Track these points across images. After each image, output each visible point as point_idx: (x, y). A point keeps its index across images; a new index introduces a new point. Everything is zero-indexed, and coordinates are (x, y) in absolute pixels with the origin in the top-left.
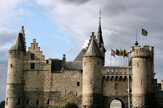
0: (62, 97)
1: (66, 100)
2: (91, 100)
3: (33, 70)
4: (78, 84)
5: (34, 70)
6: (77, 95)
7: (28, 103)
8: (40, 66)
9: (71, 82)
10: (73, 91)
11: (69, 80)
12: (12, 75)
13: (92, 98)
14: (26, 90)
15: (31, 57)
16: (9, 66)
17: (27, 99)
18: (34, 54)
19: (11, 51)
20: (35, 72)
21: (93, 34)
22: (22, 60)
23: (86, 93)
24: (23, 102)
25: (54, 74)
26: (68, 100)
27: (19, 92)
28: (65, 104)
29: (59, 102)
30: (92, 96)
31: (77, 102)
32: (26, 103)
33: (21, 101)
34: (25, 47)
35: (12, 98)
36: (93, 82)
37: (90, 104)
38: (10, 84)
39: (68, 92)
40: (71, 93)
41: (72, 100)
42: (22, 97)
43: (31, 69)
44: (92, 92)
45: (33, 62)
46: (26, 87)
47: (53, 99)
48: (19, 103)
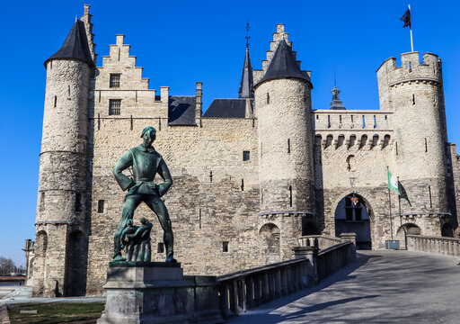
0: (202, 192)
1: (212, 200)
2: (291, 198)
3: (116, 116)
4: (246, 155)
5: (119, 117)
6: (242, 186)
7: (101, 210)
8: (135, 105)
9: (226, 152)
10: (232, 174)
11: (221, 145)
12: (56, 126)
13: (294, 192)
14: (95, 172)
15: (111, 82)
16: (49, 102)
17: (100, 197)
18: (118, 75)
19: (54, 62)
20: (122, 122)
21: (281, 29)
22: (85, 89)
23: (274, 179)
24: (89, 206)
25: (178, 128)
26: (219, 201)
27: (77, 176)
28: (211, 210)
29: (193, 205)
30: (294, 186)
31: (244, 207)
32: (96, 208)
33: (82, 202)
34: (93, 56)
35: (57, 192)
36: (293, 146)
37: (289, 208)
38: (52, 153)
39: (217, 179)
40: (228, 181)
41: (230, 201)
42: (85, 192)
43: (110, 114)
44: (293, 176)
45: (116, 95)
46: (96, 164)
47: (176, 199)
48: (77, 208)
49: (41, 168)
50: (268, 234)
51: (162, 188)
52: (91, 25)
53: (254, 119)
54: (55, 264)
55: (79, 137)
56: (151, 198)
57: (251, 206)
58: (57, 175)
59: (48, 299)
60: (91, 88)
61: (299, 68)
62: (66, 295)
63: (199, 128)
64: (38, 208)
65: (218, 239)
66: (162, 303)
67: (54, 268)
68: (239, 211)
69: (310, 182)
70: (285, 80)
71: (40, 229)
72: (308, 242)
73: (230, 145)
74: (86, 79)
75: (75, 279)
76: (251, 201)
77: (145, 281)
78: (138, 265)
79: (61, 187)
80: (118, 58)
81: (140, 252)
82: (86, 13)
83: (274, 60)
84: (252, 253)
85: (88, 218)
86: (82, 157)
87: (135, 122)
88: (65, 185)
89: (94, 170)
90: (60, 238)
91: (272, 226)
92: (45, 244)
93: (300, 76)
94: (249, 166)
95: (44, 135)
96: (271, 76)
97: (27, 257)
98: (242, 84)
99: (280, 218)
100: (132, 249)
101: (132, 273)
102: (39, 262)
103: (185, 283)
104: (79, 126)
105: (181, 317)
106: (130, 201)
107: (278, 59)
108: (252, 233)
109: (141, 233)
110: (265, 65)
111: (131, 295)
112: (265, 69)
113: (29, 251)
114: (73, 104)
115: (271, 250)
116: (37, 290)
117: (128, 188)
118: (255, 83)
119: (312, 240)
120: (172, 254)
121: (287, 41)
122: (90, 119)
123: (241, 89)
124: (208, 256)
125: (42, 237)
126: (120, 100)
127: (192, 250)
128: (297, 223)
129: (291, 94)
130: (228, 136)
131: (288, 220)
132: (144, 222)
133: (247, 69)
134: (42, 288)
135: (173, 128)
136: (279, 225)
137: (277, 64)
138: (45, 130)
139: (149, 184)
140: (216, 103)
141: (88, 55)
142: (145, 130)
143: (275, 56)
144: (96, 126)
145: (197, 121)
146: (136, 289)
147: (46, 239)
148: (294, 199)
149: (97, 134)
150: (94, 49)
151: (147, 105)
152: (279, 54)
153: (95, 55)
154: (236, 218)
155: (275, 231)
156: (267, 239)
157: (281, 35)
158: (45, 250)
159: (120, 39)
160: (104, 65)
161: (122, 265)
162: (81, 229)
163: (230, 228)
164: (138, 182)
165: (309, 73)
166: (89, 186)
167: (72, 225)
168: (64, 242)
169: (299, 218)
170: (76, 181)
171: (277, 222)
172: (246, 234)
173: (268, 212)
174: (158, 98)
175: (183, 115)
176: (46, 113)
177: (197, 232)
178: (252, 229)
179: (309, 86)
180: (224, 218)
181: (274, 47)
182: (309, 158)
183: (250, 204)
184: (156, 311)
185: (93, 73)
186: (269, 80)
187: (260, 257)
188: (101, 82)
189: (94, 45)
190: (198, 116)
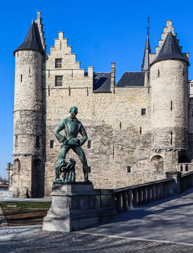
0: (114, 135)
1: (121, 140)
2: (171, 139)
4: (143, 112)
5: (61, 87)
6: (141, 132)
7: (52, 147)
8: (72, 79)
9: (130, 110)
10: (134, 124)
11: (127, 105)
12: (23, 94)
13: (174, 136)
14: (48, 123)
15: (56, 64)
16: (17, 79)
17: (51, 139)
18: (61, 59)
19: (19, 52)
20: (63, 91)
21: (169, 24)
22: (40, 70)
23: (160, 127)
24: (44, 144)
25: (99, 94)
26: (125, 141)
27: (37, 125)
28: (120, 147)
29: (109, 144)
30: (174, 132)
31: (142, 145)
32: (49, 145)
33: (40, 141)
34: (44, 47)
35: (25, 136)
36: (174, 105)
37: (170, 146)
38: (21, 111)
39: (124, 127)
40: (131, 128)
41: (132, 141)
42: (42, 135)
43: (56, 85)
44: (173, 125)
45: (59, 73)
46: (48, 118)
47: (98, 140)
48: (37, 145)
49: (15, 120)
50: (156, 162)
51: (81, 141)
52: (42, 26)
53: (149, 87)
54: (25, 179)
55: (37, 101)
56: (76, 147)
57: (146, 144)
58: (24, 125)
59: (22, 199)
60: (43, 69)
61: (181, 52)
62: (33, 197)
63: (113, 94)
64: (14, 145)
65: (124, 165)
66: (82, 203)
67: (25, 181)
68: (138, 147)
69: (184, 129)
70: (170, 61)
71: (16, 158)
72: (182, 167)
73: (133, 105)
74: (40, 63)
75: (38, 188)
76: (146, 142)
77: (72, 192)
78: (68, 183)
79: (27, 133)
80: (60, 48)
81: (69, 177)
82: (39, 17)
83: (163, 47)
84: (146, 173)
85: (44, 151)
86: (39, 113)
87: (72, 90)
88: (29, 131)
89: (47, 122)
90: (27, 164)
91: (159, 157)
92: (19, 167)
93: (181, 57)
94: (145, 118)
95: (15, 100)
96: (162, 58)
97: (9, 174)
98: (144, 61)
99: (164, 152)
100: (65, 175)
101: (65, 188)
102: (16, 178)
103: (95, 193)
104: (37, 94)
105: (92, 211)
106: (63, 149)
107: (166, 46)
108: (146, 161)
109: (70, 166)
110: (158, 50)
111: (65, 199)
112: (158, 53)
113: (10, 170)
114: (32, 80)
115: (158, 172)
116: (16, 194)
117: (63, 141)
118: (151, 62)
119: (184, 166)
120: (87, 177)
121: (173, 32)
122: (43, 89)
123: (143, 64)
124: (118, 175)
125: (17, 163)
126: (62, 76)
127: (108, 172)
128: (175, 155)
129: (174, 70)
130: (132, 99)
131: (169, 153)
132: (71, 160)
133: (147, 51)
134: (19, 193)
135: (96, 94)
136: (163, 156)
137: (166, 49)
138: (16, 97)
139: (74, 139)
140: (126, 74)
141: (40, 46)
142: (71, 109)
143: (165, 44)
144: (47, 94)
145: (112, 89)
146: (67, 196)
147: (19, 164)
148: (174, 140)
149: (48, 99)
150: (44, 42)
151: (79, 79)
152: (167, 42)
153: (46, 46)
154: (136, 151)
155: (161, 160)
156: (156, 165)
157: (169, 29)
158: (19, 170)
159: (61, 35)
160: (52, 53)
161: (60, 183)
162: (40, 158)
163: (132, 158)
164: (68, 138)
165: (187, 55)
166: (44, 132)
167: (35, 156)
168: (30, 166)
169: (177, 152)
170: (36, 129)
171: (162, 154)
172: (142, 162)
173: (156, 148)
174: (86, 74)
175: (103, 85)
176: (16, 86)
177: (111, 161)
178: (146, 158)
179: (187, 63)
180: (129, 152)
181: (164, 37)
182: (185, 113)
183: (145, 143)
184: (78, 207)
185: (44, 59)
186: (159, 61)
187: (151, 176)
188: (50, 64)
189: (44, 39)
190: (112, 86)
